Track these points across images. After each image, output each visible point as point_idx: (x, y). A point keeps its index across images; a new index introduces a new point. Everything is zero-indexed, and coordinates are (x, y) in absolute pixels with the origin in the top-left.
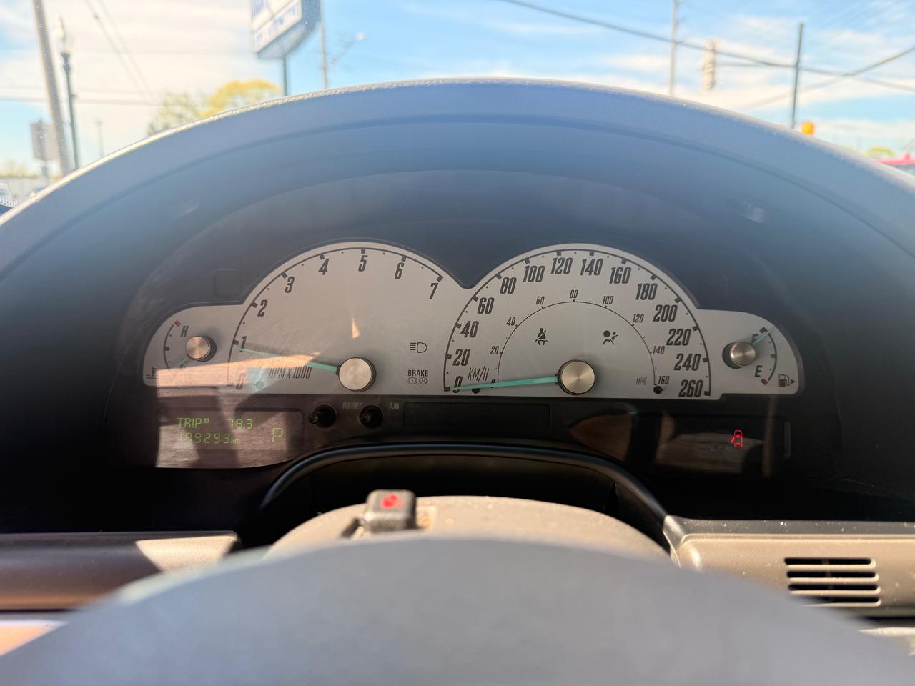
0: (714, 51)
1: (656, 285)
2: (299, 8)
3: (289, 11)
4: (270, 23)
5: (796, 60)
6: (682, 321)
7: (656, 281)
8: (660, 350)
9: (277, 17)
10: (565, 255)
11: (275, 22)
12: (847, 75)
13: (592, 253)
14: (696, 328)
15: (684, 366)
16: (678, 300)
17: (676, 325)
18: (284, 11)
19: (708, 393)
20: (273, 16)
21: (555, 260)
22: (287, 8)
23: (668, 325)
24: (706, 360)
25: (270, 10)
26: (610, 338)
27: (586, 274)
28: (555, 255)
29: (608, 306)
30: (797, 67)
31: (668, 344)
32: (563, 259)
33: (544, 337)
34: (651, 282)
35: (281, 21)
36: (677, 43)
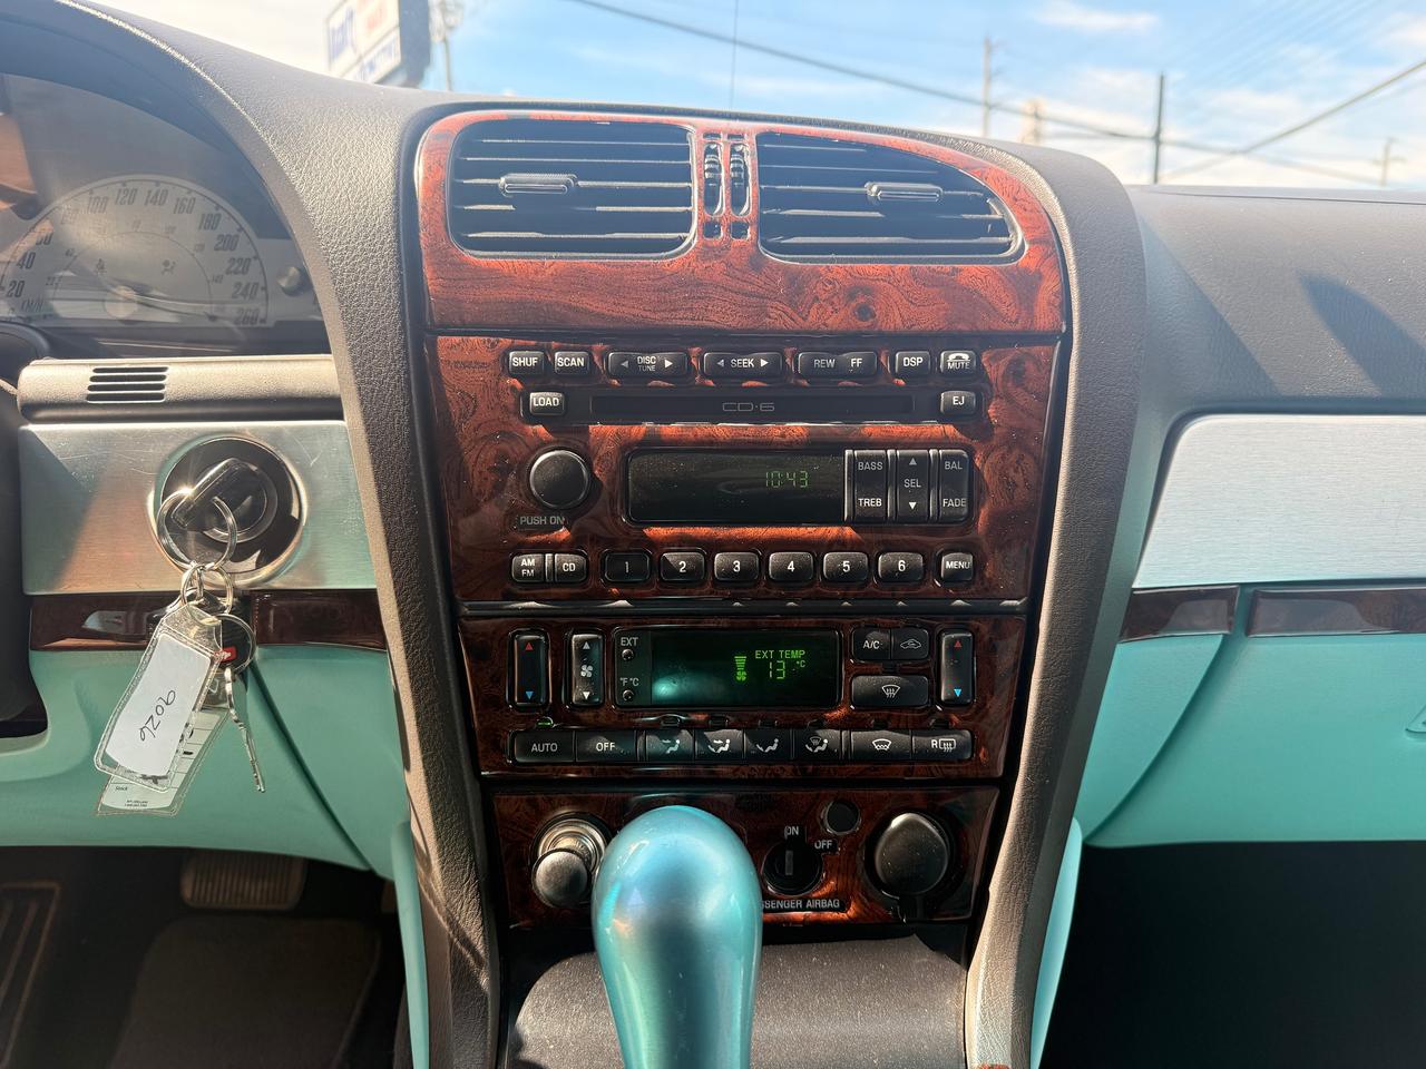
0: (1037, 116)
1: (219, 215)
2: (397, 47)
3: (384, 50)
4: (356, 70)
5: (1155, 129)
6: (243, 251)
7: (220, 211)
8: (218, 279)
9: (366, 61)
10: (130, 186)
11: (362, 68)
12: (1234, 152)
13: (158, 183)
14: (256, 258)
15: (242, 294)
16: (241, 229)
17: (237, 254)
18: (375, 51)
19: (263, 321)
20: (360, 58)
21: (120, 191)
22: (380, 47)
23: (228, 254)
24: (265, 289)
25: (355, 51)
26: (169, 267)
27: (150, 204)
28: (119, 186)
29: (171, 236)
30: (1157, 139)
31: (227, 273)
32: (128, 190)
33: (102, 268)
34: (214, 212)
35: (372, 66)
36: (989, 106)
